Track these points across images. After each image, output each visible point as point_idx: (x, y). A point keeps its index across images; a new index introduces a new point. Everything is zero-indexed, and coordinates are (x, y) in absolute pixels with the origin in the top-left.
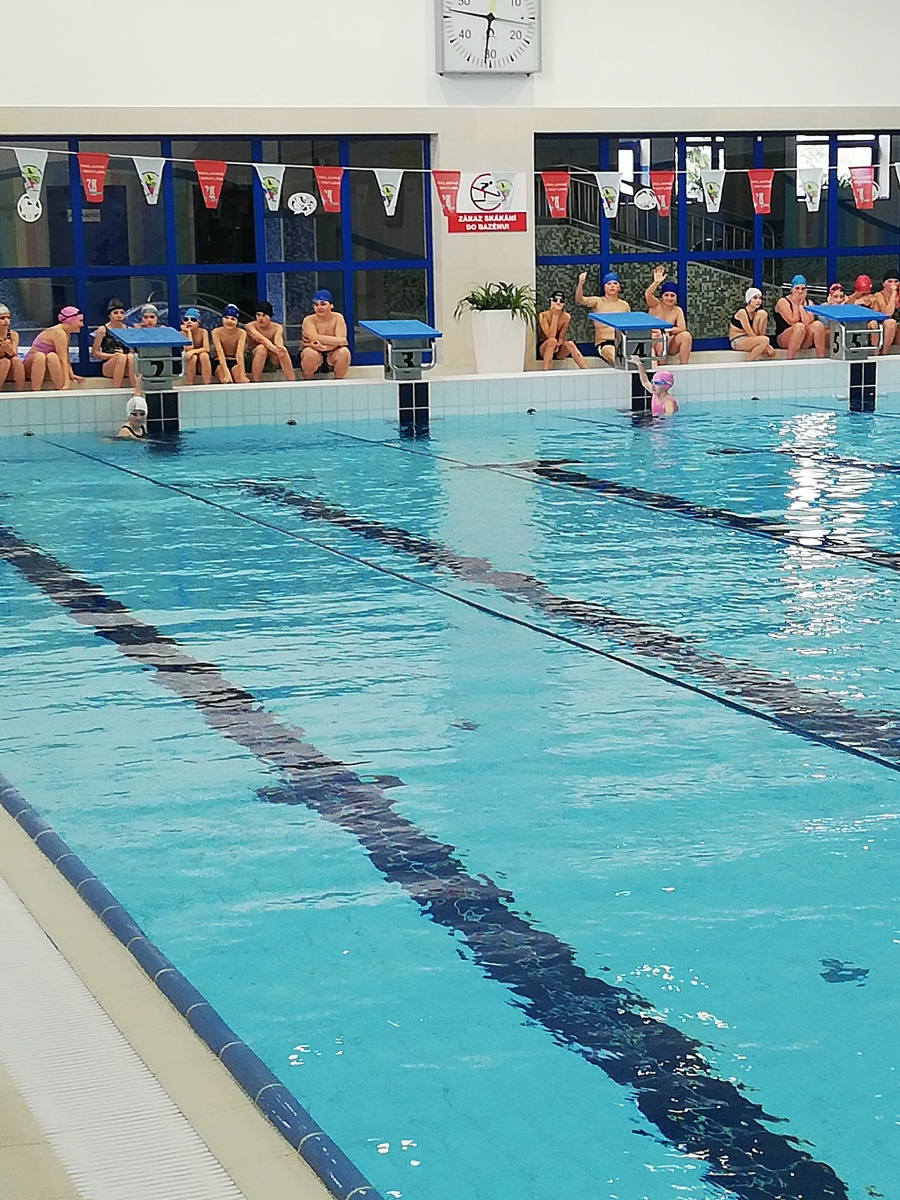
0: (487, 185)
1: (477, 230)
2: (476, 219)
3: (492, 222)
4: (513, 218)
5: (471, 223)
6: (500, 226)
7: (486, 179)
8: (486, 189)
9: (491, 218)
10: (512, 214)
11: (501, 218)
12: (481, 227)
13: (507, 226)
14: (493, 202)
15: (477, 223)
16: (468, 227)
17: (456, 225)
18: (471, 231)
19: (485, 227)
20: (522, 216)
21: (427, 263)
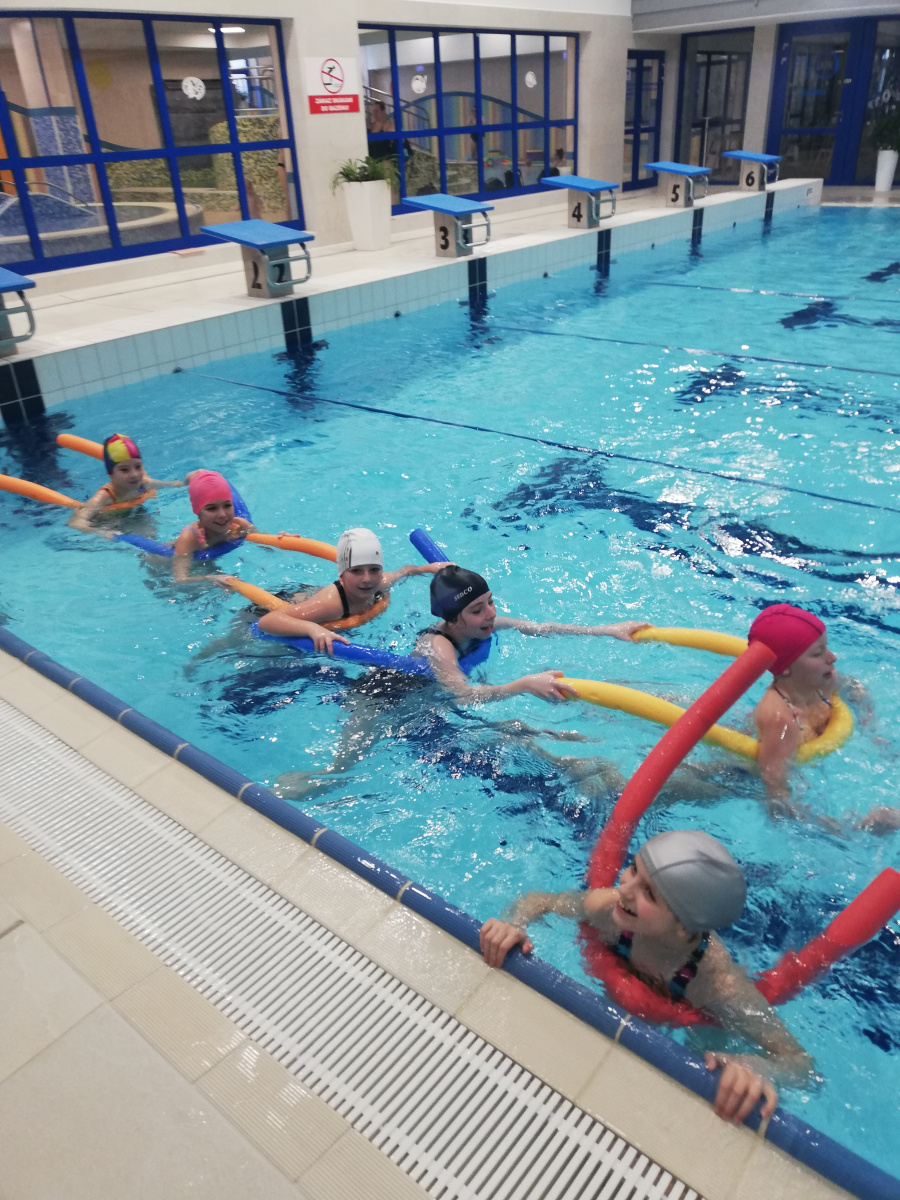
0: (331, 69)
1: (329, 112)
2: (328, 101)
3: (337, 104)
4: (350, 100)
5: (324, 105)
6: (343, 108)
7: (331, 64)
8: (331, 73)
9: (335, 100)
10: (348, 96)
11: (342, 100)
12: (332, 108)
13: (346, 108)
14: (336, 85)
15: (327, 105)
16: (324, 108)
17: (315, 108)
18: (326, 112)
20: (355, 97)
21: (290, 143)
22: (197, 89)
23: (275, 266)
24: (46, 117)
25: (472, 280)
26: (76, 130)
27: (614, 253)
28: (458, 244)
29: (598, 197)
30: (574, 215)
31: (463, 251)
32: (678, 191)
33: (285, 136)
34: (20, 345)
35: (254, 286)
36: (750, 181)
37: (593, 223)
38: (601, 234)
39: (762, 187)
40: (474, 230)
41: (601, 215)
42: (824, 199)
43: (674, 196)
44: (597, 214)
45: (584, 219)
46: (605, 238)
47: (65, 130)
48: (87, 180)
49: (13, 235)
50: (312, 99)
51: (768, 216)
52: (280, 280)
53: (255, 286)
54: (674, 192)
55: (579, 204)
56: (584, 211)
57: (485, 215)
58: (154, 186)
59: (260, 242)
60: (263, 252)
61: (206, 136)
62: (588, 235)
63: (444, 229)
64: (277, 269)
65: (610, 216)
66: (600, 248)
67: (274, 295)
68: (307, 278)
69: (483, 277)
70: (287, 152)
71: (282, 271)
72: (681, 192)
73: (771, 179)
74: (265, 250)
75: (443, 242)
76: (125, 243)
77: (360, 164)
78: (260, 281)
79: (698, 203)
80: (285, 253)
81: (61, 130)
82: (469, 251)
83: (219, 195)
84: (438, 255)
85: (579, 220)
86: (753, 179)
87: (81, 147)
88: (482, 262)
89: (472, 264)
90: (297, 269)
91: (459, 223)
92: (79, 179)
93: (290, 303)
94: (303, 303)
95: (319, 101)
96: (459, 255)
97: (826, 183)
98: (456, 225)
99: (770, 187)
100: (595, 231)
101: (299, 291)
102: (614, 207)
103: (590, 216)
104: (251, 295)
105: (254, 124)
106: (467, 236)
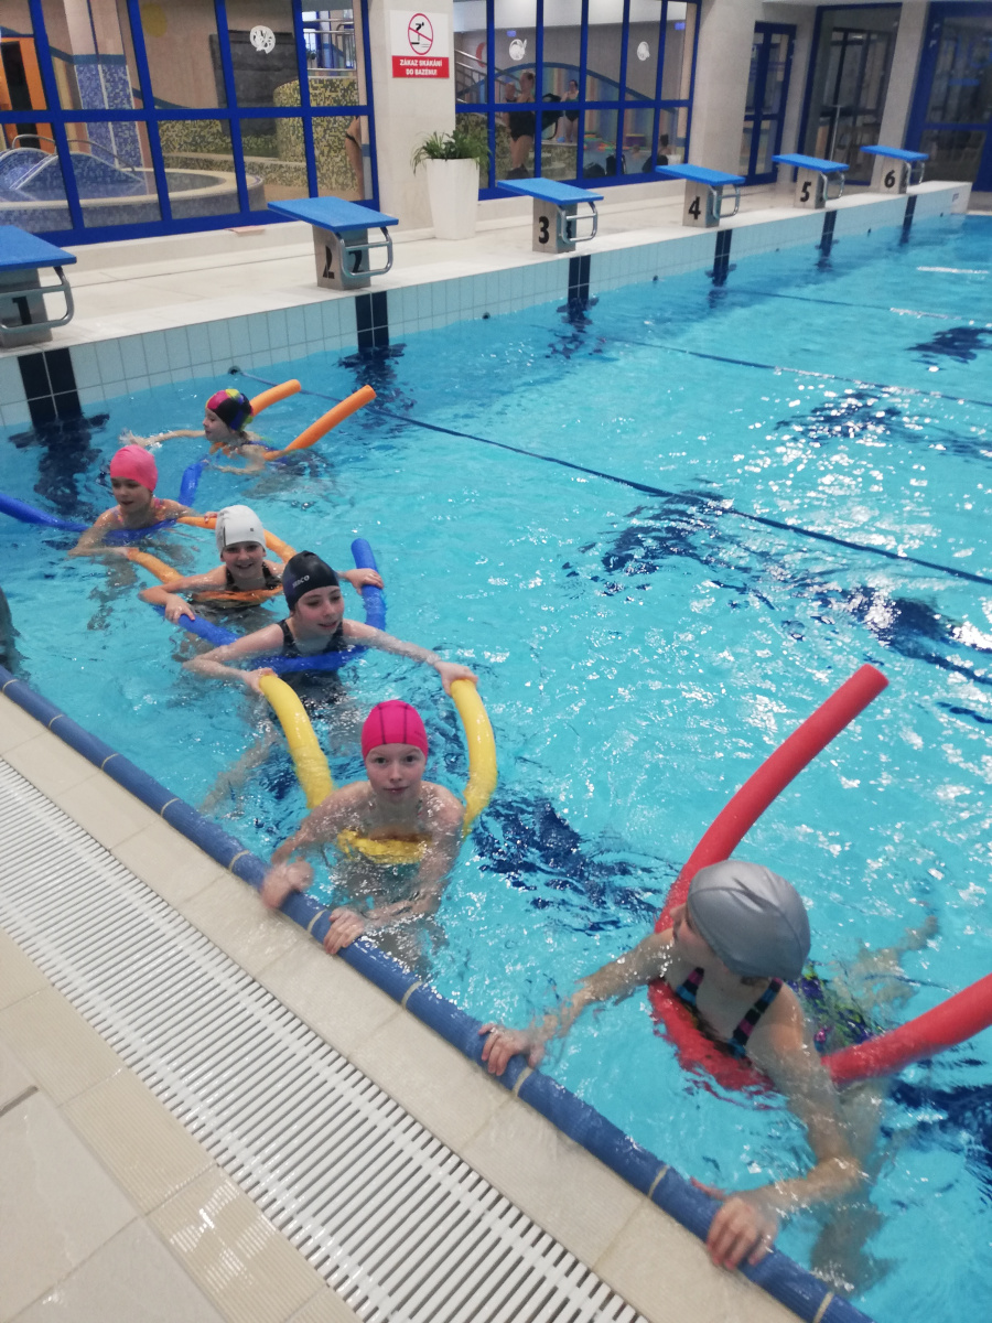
0: (420, 26)
1: (414, 76)
2: (413, 64)
3: (424, 67)
4: (439, 64)
5: (410, 67)
6: (427, 72)
7: (419, 20)
8: (420, 31)
9: (422, 63)
10: (438, 59)
11: (430, 63)
12: (417, 72)
13: (435, 72)
14: (424, 46)
15: (414, 68)
16: (409, 72)
17: (399, 71)
18: (410, 76)
19: (420, 73)
20: (445, 61)
21: (368, 110)
22: (266, 40)
23: (350, 253)
24: (92, 66)
25: (573, 280)
26: (125, 83)
27: (733, 258)
28: (559, 238)
29: (720, 192)
30: (691, 211)
31: (564, 246)
32: (809, 189)
33: (363, 102)
34: (54, 330)
35: (325, 275)
36: (890, 182)
37: (712, 221)
38: (720, 234)
39: (902, 190)
40: (578, 221)
41: (723, 212)
42: (972, 206)
43: (803, 195)
44: (718, 211)
45: (702, 217)
46: (724, 239)
47: (112, 81)
48: (134, 141)
49: (49, 199)
50: (396, 60)
51: (908, 222)
52: (355, 270)
53: (327, 275)
54: (804, 190)
55: (698, 199)
56: (703, 207)
57: (592, 205)
58: (209, 152)
59: (336, 223)
60: (338, 235)
61: (270, 98)
62: (705, 235)
63: (544, 220)
64: (353, 257)
65: (731, 215)
66: (718, 251)
67: (348, 287)
68: (387, 269)
69: (586, 278)
70: (364, 120)
71: (359, 259)
72: (812, 191)
73: (914, 181)
74: (342, 234)
75: (542, 235)
76: (176, 216)
77: (446, 139)
78: (331, 270)
79: (830, 205)
80: (364, 238)
81: (108, 81)
82: (572, 247)
83: (281, 166)
84: (535, 249)
85: (696, 218)
86: (893, 179)
87: (129, 102)
88: (586, 260)
89: (574, 262)
90: (376, 258)
91: (563, 213)
92: (125, 140)
93: (368, 296)
94: (381, 297)
95: (403, 63)
96: (560, 251)
97: (974, 189)
98: (559, 216)
99: (912, 190)
100: (714, 231)
101: (377, 284)
102: (737, 204)
103: (710, 213)
104: (320, 285)
105: (326, 87)
106: (570, 229)
